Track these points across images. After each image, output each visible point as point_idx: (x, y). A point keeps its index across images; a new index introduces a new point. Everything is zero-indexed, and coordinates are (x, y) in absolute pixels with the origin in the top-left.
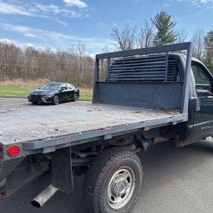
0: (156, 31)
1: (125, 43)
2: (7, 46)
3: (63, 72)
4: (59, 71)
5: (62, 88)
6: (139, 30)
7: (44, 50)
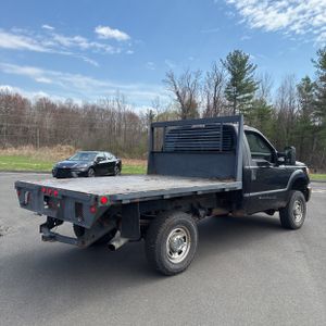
0: (228, 77)
1: (184, 93)
2: (10, 97)
3: (92, 135)
4: (86, 133)
5: (99, 159)
6: (204, 75)
7: (63, 102)
